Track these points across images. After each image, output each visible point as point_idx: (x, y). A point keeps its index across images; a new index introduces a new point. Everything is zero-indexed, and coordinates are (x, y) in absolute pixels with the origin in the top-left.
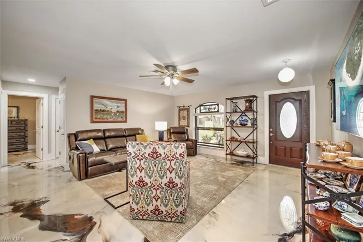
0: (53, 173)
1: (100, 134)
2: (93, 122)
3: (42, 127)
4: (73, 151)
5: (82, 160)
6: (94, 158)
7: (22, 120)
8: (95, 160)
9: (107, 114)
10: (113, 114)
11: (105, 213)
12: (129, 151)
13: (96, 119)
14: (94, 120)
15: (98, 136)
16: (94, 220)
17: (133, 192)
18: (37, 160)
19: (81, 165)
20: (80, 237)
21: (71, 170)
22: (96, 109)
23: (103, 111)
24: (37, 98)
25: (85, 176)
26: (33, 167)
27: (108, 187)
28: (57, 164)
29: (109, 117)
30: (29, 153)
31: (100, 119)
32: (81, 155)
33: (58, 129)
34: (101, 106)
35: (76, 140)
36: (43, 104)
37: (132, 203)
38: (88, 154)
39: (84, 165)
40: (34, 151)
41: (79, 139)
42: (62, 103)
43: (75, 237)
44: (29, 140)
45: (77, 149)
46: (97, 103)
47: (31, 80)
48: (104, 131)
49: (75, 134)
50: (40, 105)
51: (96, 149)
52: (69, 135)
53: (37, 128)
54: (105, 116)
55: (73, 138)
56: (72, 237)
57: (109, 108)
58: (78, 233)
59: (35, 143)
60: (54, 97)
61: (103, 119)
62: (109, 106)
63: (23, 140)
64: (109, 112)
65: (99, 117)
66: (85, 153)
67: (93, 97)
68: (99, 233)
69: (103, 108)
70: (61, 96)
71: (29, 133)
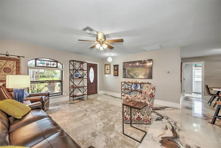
11: (152, 137)
16: (161, 139)
20: (174, 139)
43: (176, 141)
56: (177, 142)
58: (173, 141)
68: (165, 133)
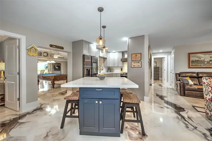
0: (169, 90)
1: (195, 75)
2: (189, 67)
3: (165, 70)
4: (177, 81)
5: (182, 86)
6: (189, 87)
7: (157, 67)
8: (189, 88)
9: (200, 63)
10: (206, 63)
12: (204, 82)
13: (191, 66)
14: (191, 67)
15: (193, 76)
16: (185, 110)
17: (207, 104)
18: (163, 84)
19: (181, 88)
21: (177, 90)
22: (192, 60)
23: (198, 61)
24: (163, 58)
25: (183, 94)
26: (162, 86)
27: (196, 103)
28: (171, 87)
29: (202, 65)
30: (160, 81)
31: (195, 66)
32: (181, 84)
33: (171, 71)
34: (196, 58)
35: (179, 77)
36: (165, 60)
37: (207, 110)
38: (186, 84)
39: (183, 89)
40: (162, 80)
41: (181, 76)
42: (173, 59)
44: (160, 75)
45: (180, 80)
46: (192, 57)
47: (161, 51)
48: (198, 73)
49: (179, 74)
50: (164, 60)
51: (191, 82)
52: (176, 74)
53: (163, 71)
54: (199, 64)
55: (178, 76)
57: (202, 59)
59: (162, 77)
60: (169, 56)
61: (197, 66)
62: (202, 57)
63: (158, 75)
64: (203, 62)
65: (194, 65)
66: (184, 83)
67: (189, 54)
68: (186, 114)
69: (197, 59)
70: (173, 56)
71: (160, 73)
